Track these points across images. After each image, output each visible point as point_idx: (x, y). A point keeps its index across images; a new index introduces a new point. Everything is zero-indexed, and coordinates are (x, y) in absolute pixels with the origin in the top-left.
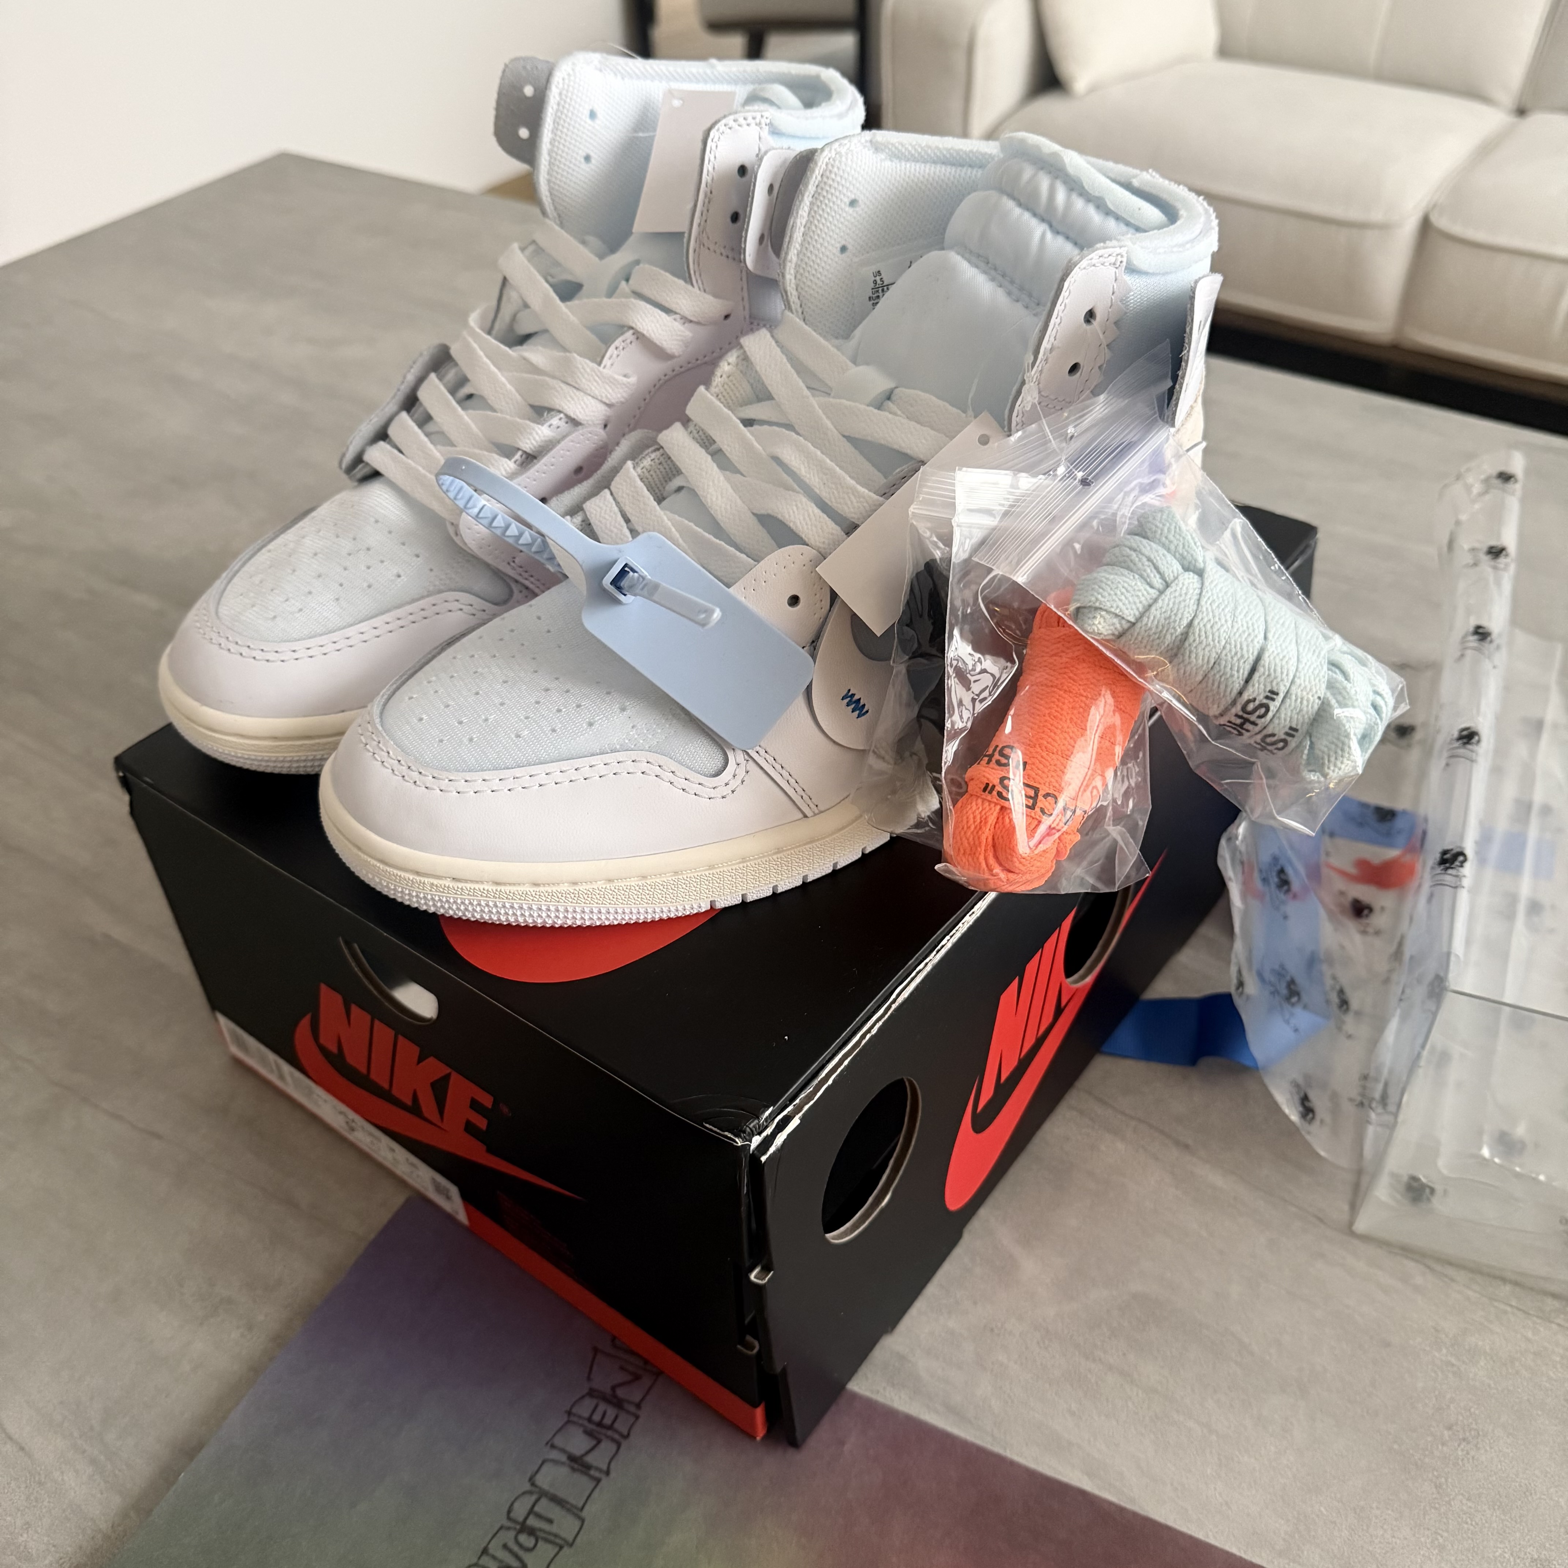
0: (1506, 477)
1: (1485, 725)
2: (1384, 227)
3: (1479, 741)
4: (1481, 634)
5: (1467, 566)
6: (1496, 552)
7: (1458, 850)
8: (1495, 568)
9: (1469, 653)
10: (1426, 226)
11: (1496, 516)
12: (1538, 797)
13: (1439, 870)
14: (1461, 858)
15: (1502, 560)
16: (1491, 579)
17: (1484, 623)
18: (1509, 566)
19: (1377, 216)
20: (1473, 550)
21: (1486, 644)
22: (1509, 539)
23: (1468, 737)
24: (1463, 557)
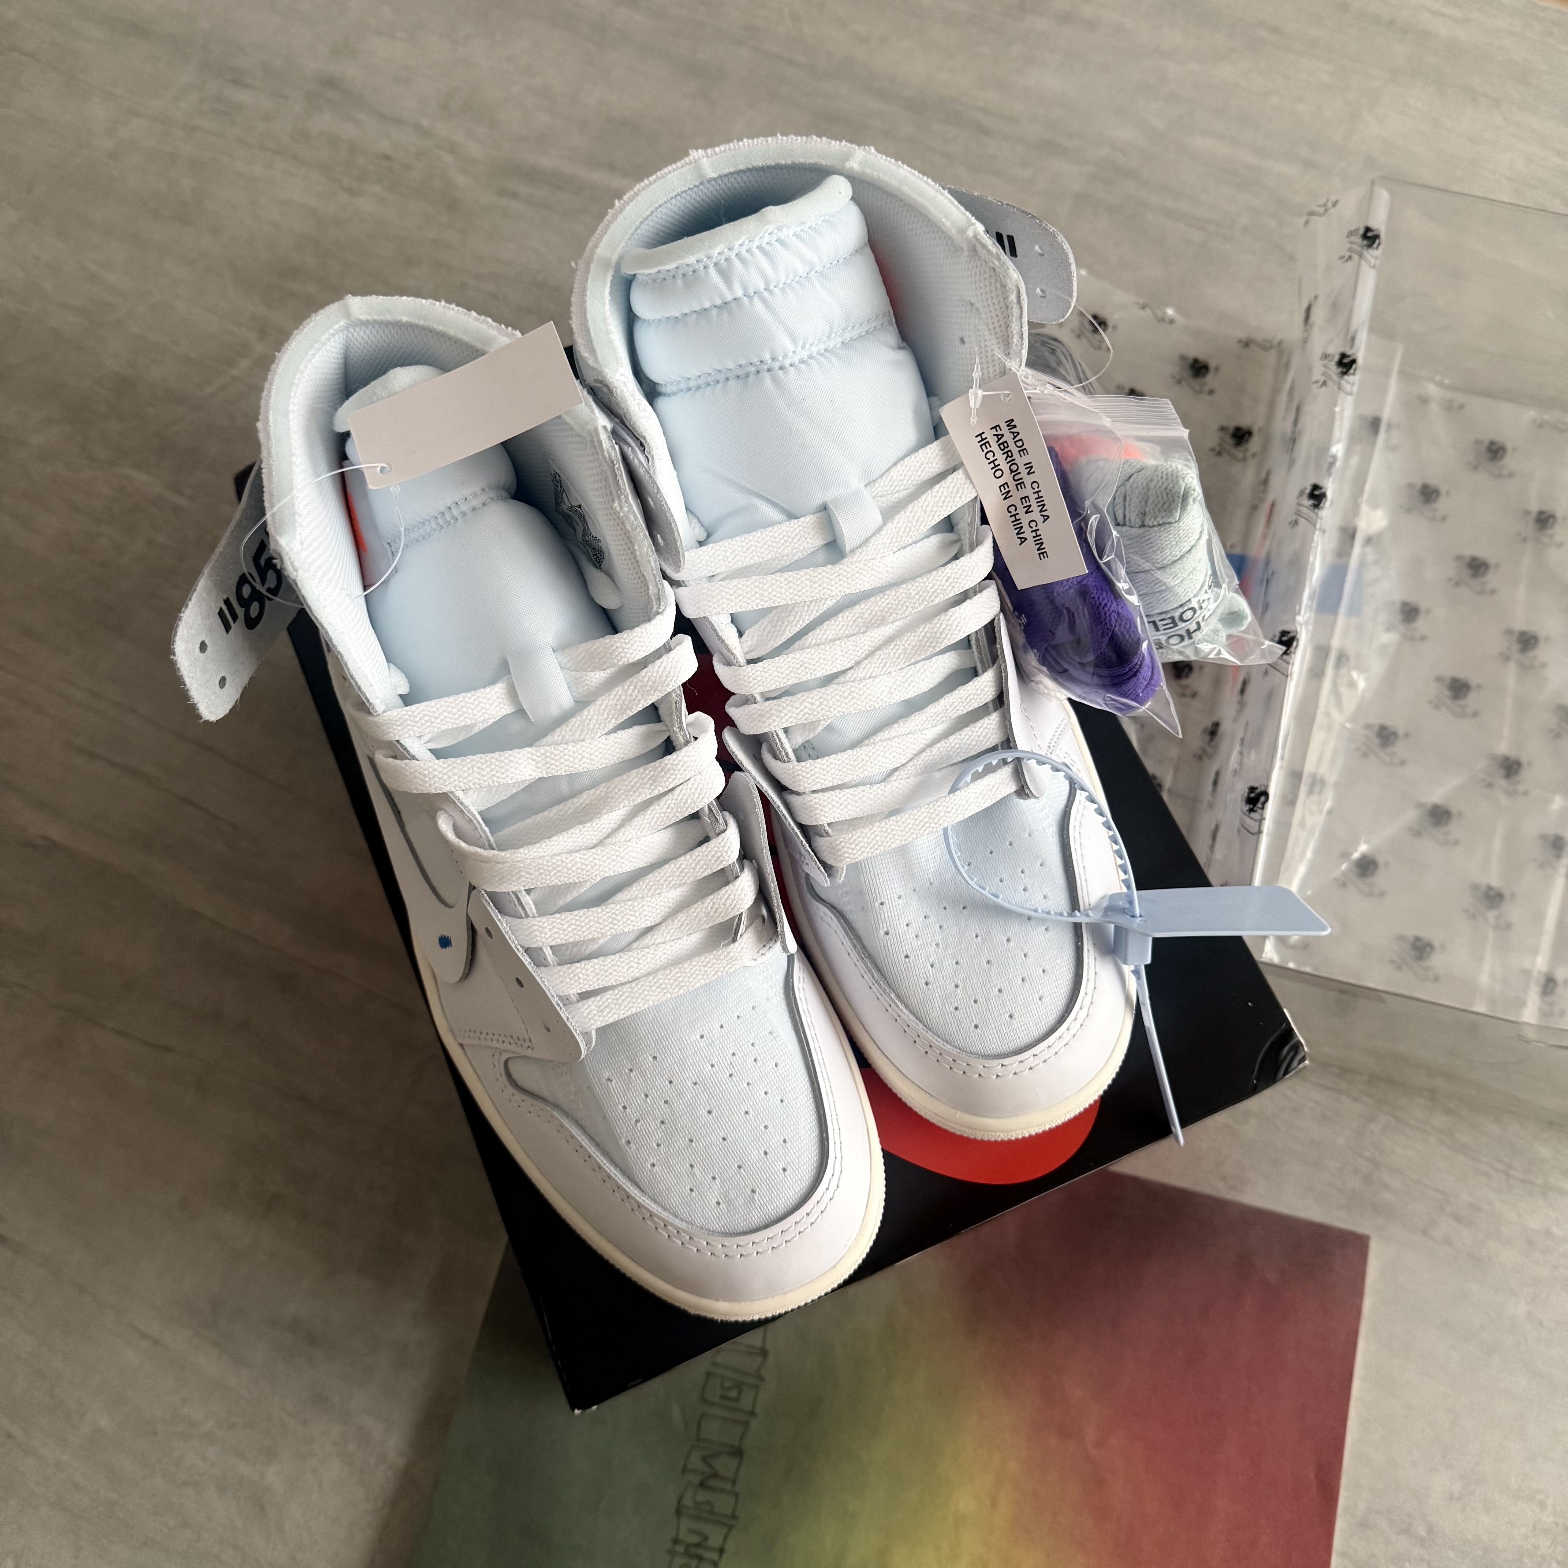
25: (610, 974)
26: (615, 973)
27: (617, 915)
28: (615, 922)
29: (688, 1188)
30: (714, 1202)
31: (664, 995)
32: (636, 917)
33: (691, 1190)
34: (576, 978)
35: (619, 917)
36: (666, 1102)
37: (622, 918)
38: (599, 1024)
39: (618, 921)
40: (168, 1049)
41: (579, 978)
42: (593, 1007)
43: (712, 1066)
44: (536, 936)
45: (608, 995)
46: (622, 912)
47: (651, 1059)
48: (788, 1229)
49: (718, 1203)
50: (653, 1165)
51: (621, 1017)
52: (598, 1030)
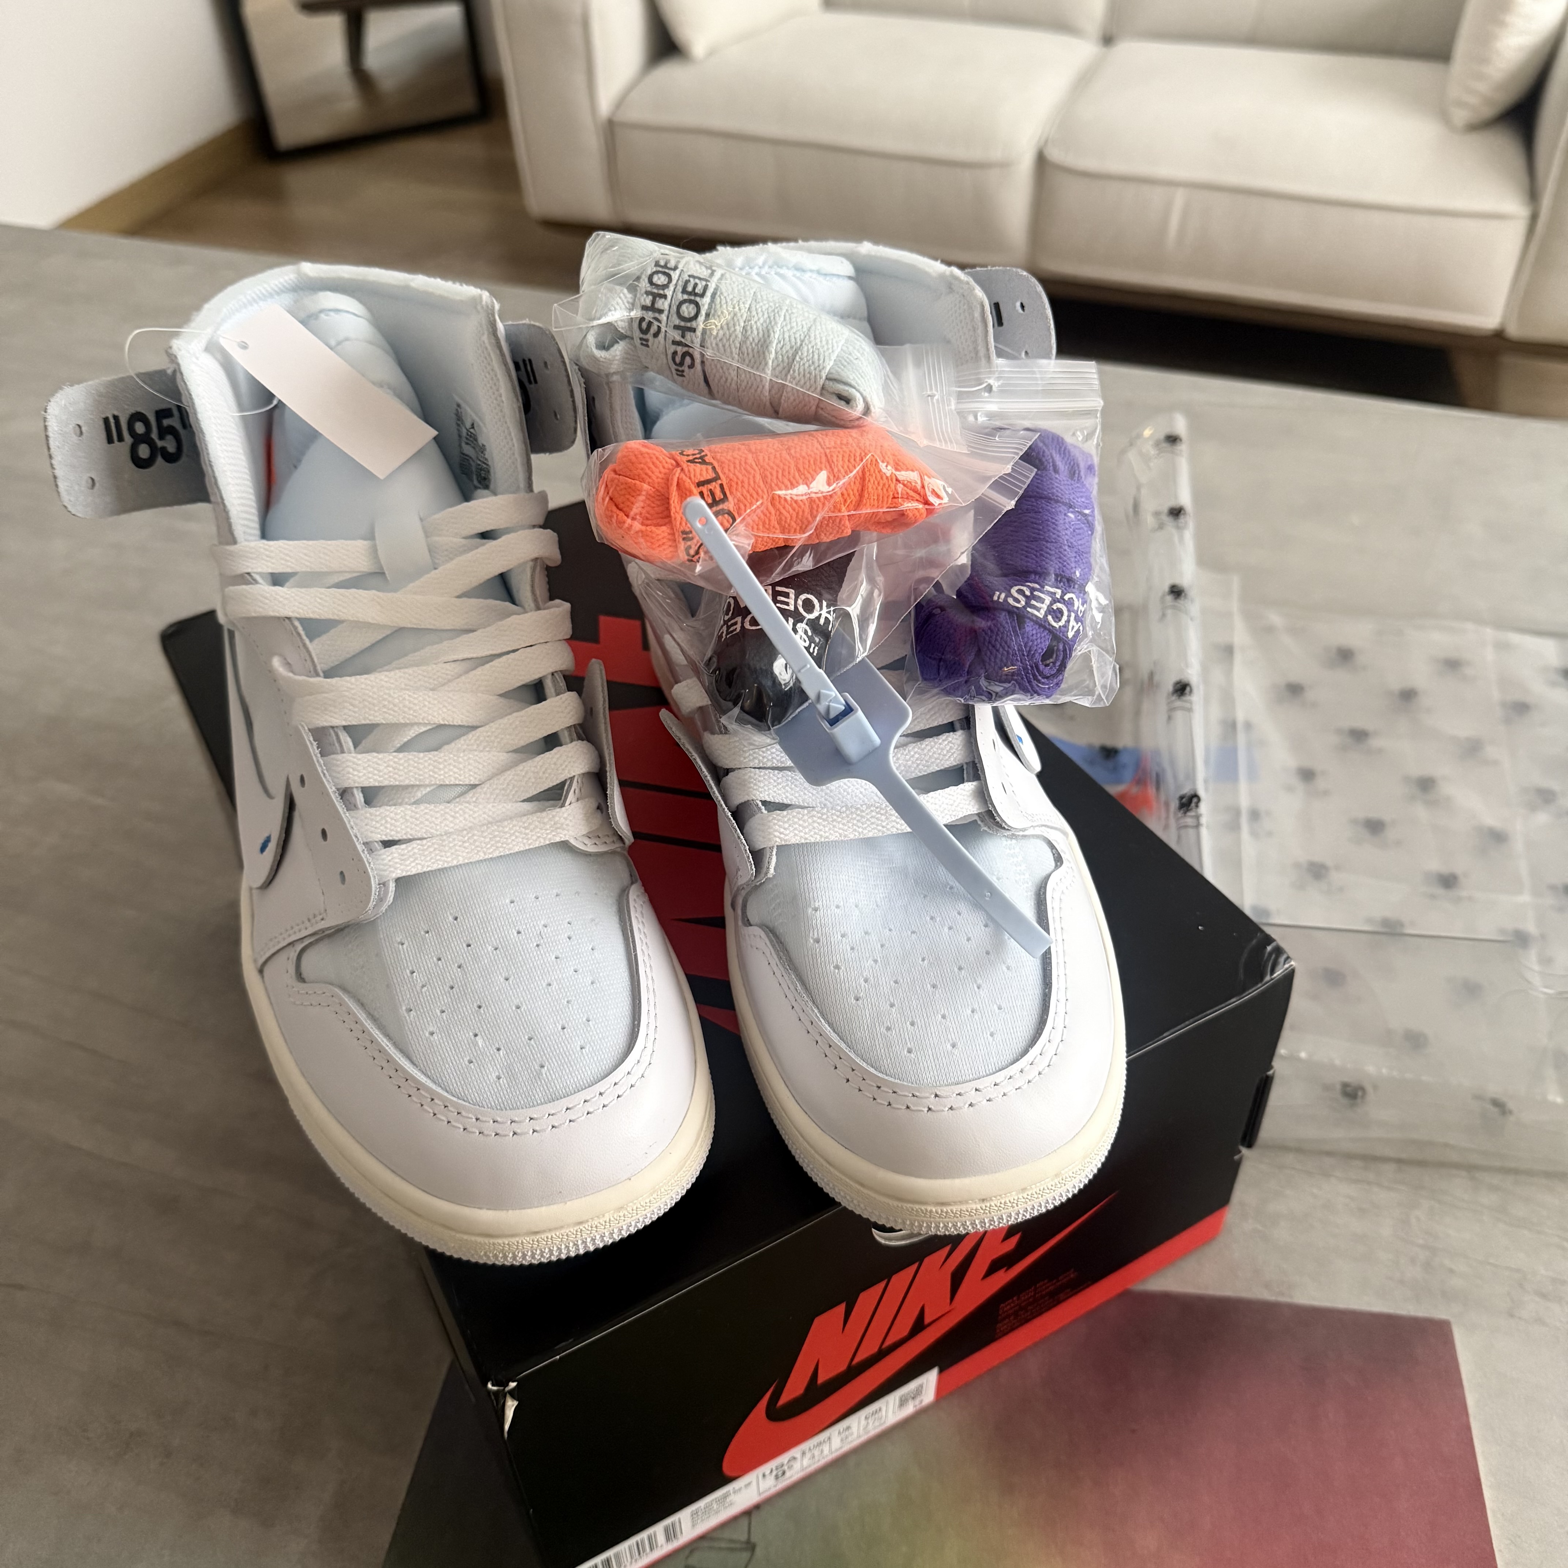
0: (1173, 439)
1: (1193, 675)
2: (1004, 165)
3: (1191, 691)
4: (1176, 592)
5: (1155, 530)
6: (1176, 512)
7: (1192, 793)
8: (1178, 528)
9: (1169, 612)
10: (1042, 162)
11: (1169, 477)
12: (1240, 716)
13: (1180, 814)
14: (1195, 800)
15: (1182, 519)
16: (1176, 539)
17: (1177, 581)
18: (1190, 522)
19: (996, 155)
20: (1157, 514)
21: (1181, 602)
22: (1185, 498)
23: (1182, 689)
24: (1149, 520)
25: (422, 823)
26: (427, 823)
27: (439, 763)
28: (436, 770)
29: (466, 1059)
30: (494, 1076)
31: (477, 854)
32: (460, 769)
33: (471, 1062)
34: (383, 822)
35: (441, 766)
36: (459, 967)
37: (445, 767)
38: (399, 873)
39: (440, 769)
40: (21, 1287)
41: (386, 822)
42: (395, 855)
43: (519, 933)
44: (349, 773)
45: (414, 844)
46: (445, 760)
47: (451, 918)
48: (575, 1106)
49: (499, 1078)
50: (432, 1034)
51: (425, 870)
52: (398, 880)
